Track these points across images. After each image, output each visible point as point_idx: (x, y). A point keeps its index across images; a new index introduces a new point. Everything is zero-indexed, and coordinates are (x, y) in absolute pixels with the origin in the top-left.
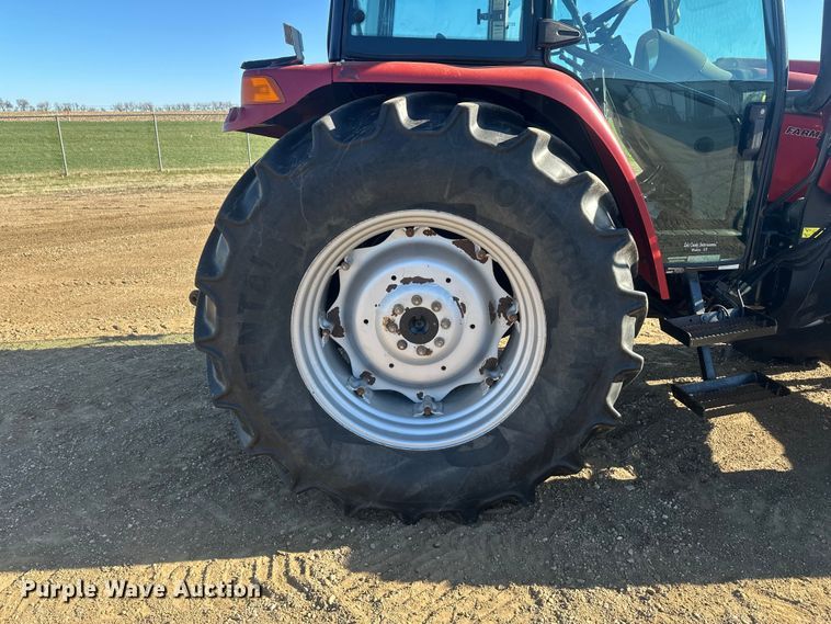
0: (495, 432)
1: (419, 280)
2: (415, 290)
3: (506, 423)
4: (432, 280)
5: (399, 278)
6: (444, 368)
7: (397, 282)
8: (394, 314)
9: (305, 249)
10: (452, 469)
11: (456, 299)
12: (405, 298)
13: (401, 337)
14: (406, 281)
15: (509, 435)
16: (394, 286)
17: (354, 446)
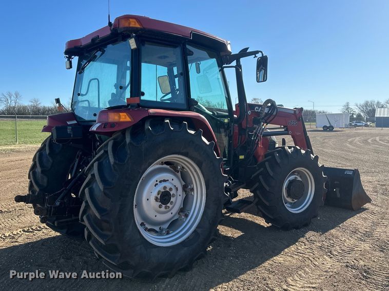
0: (195, 231)
1: (165, 181)
2: (164, 184)
3: (198, 227)
4: (168, 180)
5: (158, 181)
6: (172, 213)
7: (158, 183)
8: (158, 194)
9: (141, 171)
10: (186, 249)
11: (175, 186)
12: (160, 187)
13: (160, 203)
14: (160, 182)
15: (199, 231)
16: (157, 184)
17: (153, 249)
